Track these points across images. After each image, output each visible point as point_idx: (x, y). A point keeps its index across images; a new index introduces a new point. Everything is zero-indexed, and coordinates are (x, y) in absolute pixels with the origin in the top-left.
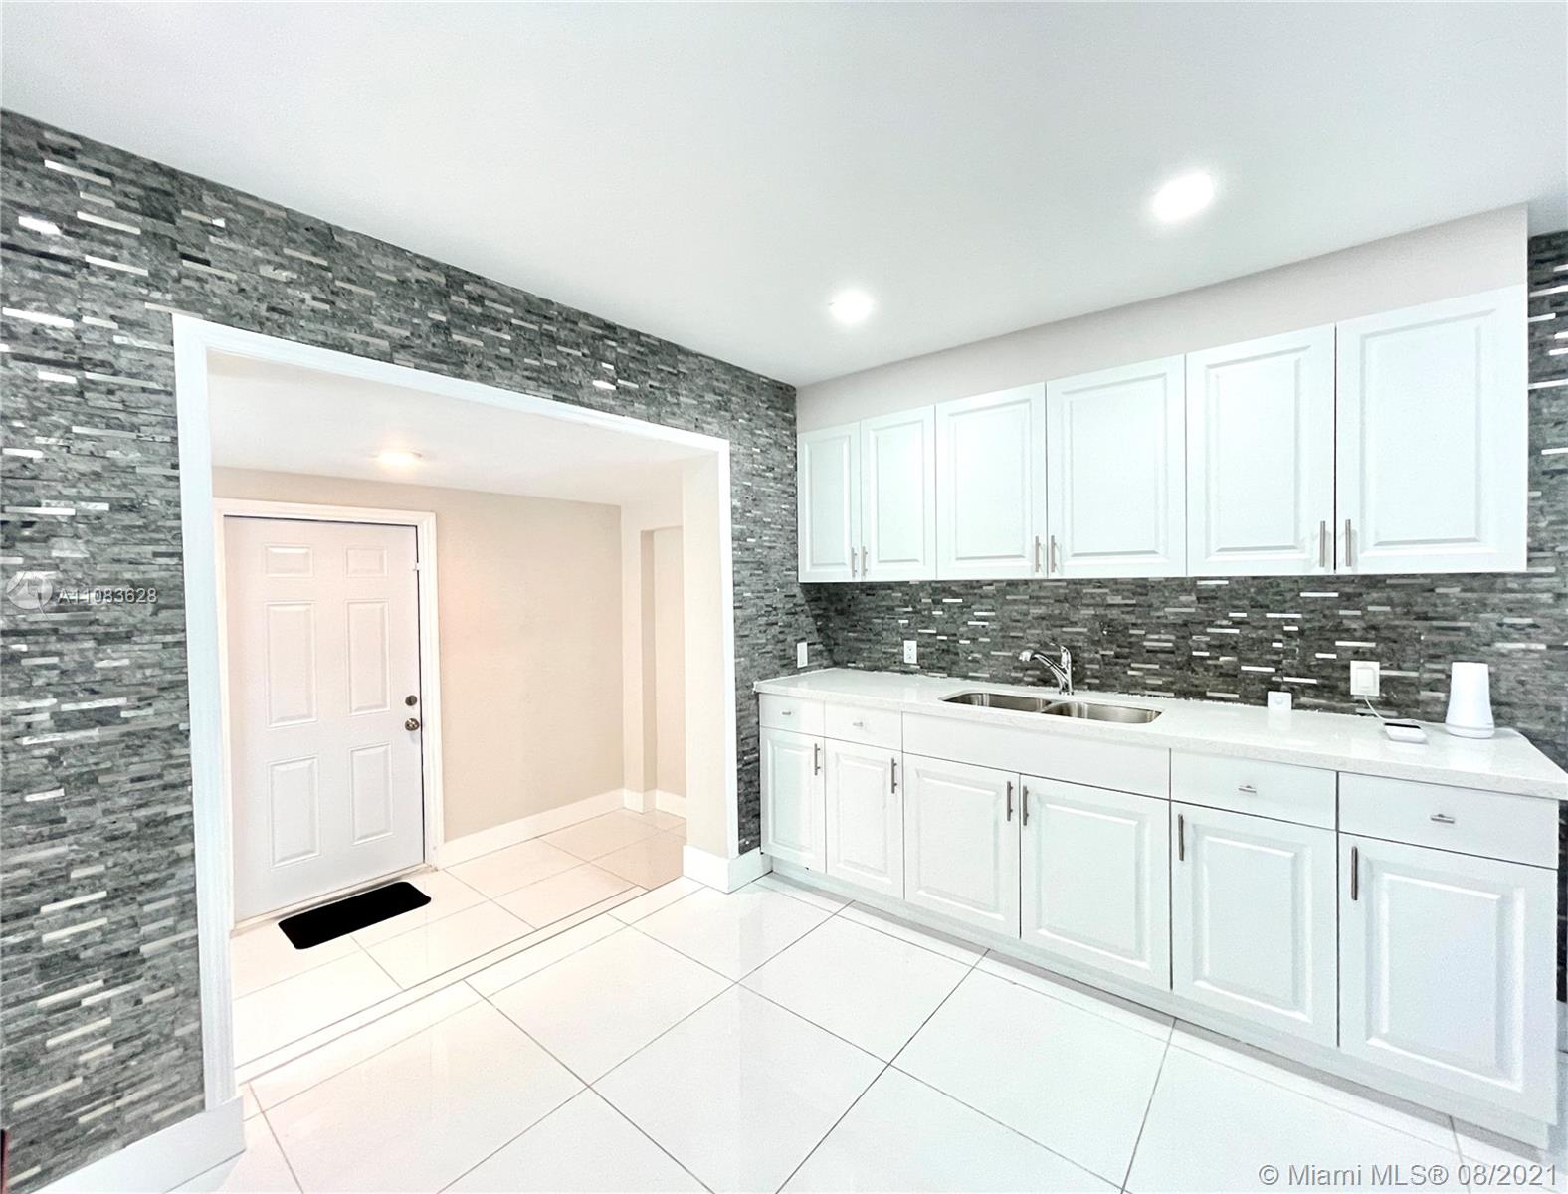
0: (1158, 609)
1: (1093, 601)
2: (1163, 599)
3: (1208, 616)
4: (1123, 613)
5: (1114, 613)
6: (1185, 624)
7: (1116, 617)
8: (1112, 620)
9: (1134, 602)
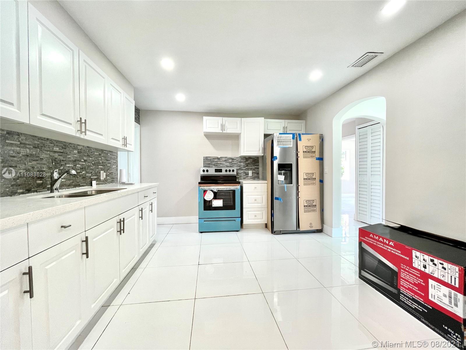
0: (68, 155)
1: (48, 149)
2: (70, 151)
3: (80, 158)
4: (59, 155)
5: (56, 155)
6: (75, 161)
7: (56, 157)
8: (56, 158)
9: (62, 151)
